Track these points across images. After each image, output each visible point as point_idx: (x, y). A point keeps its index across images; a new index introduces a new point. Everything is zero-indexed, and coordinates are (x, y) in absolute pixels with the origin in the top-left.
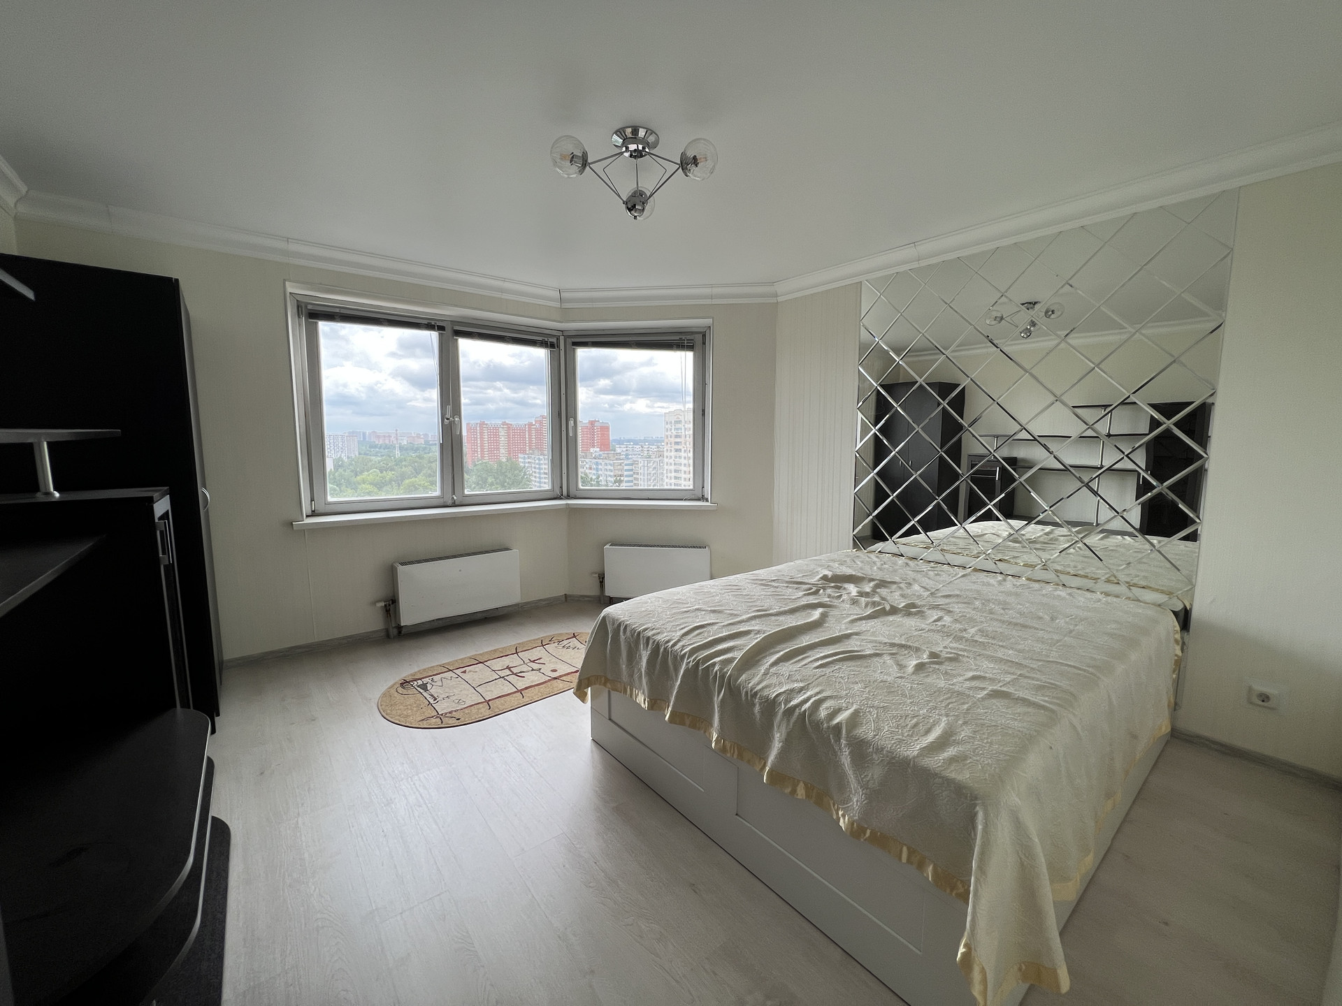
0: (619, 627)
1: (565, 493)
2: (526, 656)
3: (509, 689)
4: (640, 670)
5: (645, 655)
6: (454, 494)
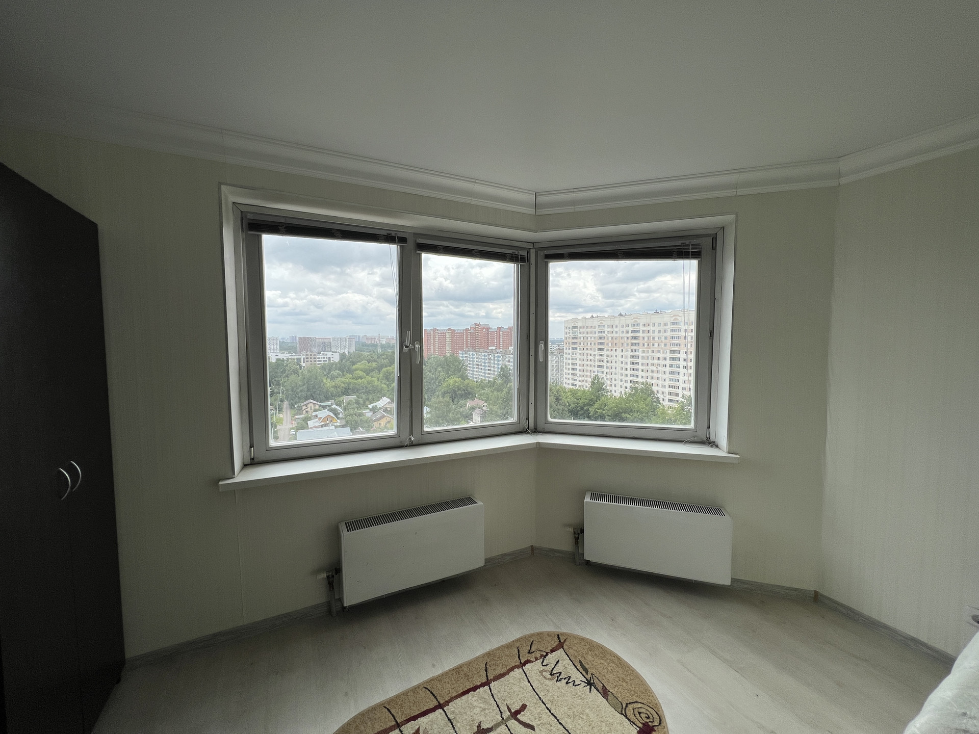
1: (532, 425)
2: (503, 692)
6: (411, 433)
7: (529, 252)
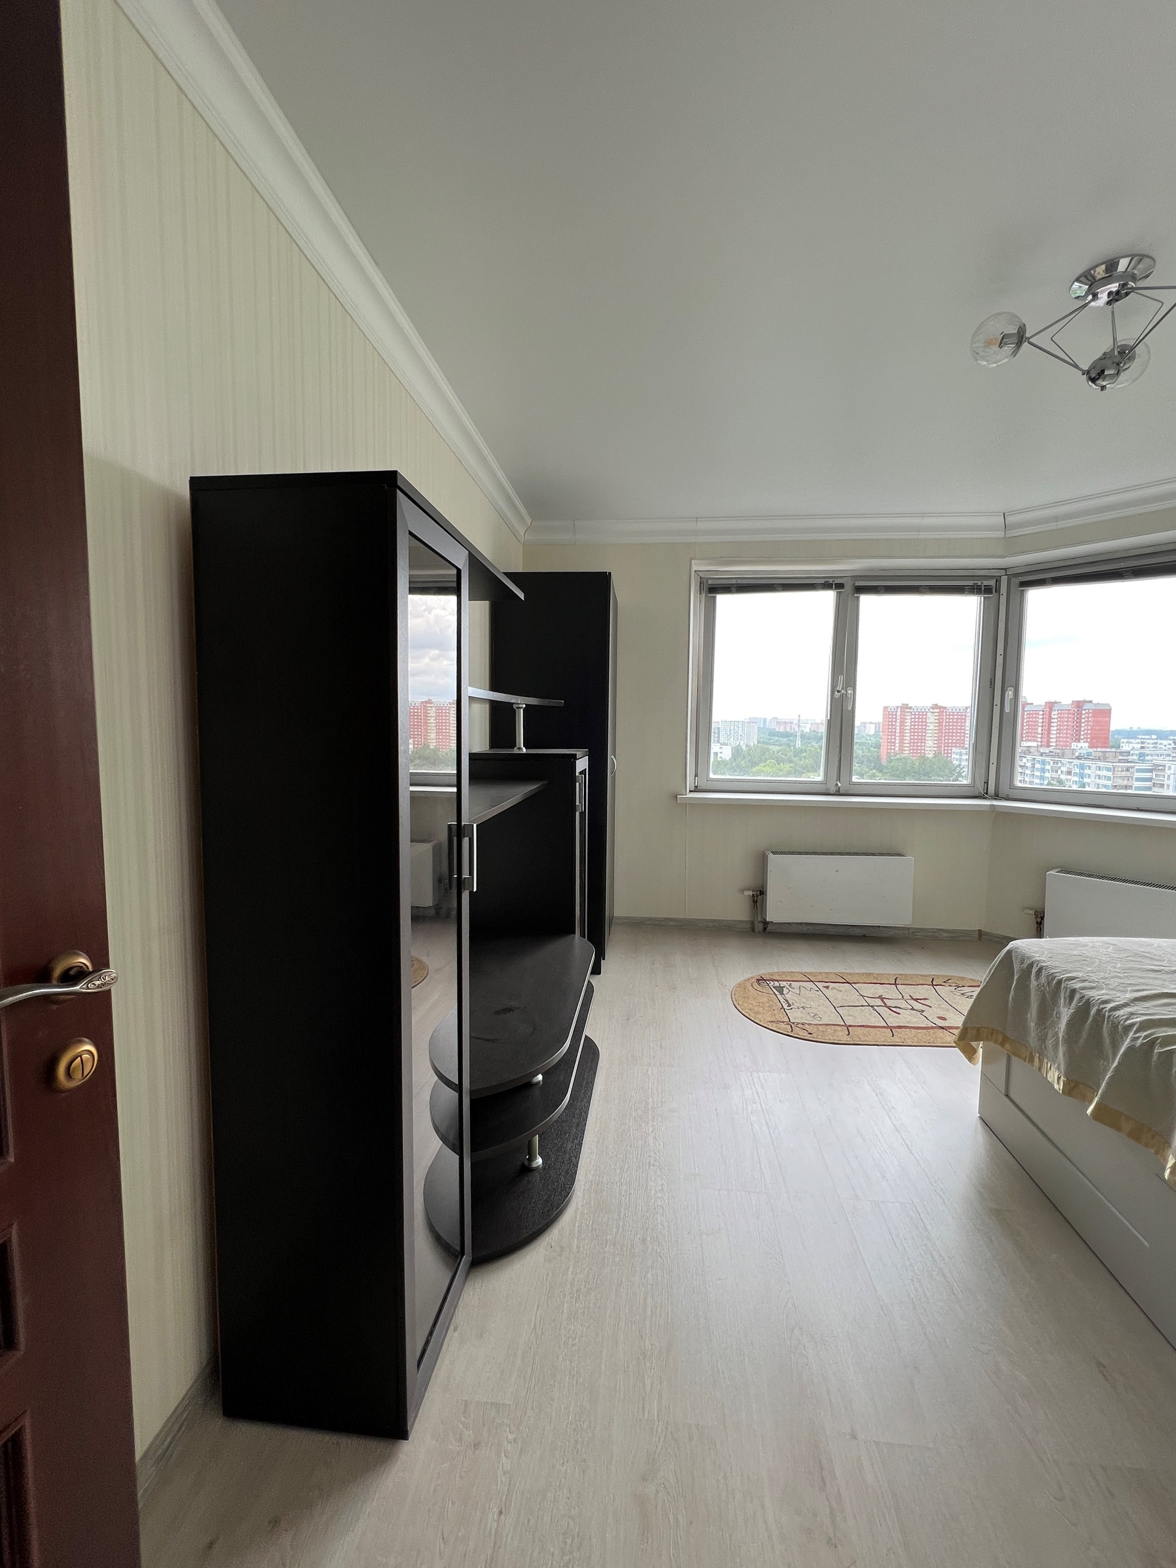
0: (1030, 968)
1: (992, 789)
2: (907, 990)
3: (876, 1021)
4: (1056, 1034)
5: (1065, 1013)
6: (839, 779)
7: (998, 580)
